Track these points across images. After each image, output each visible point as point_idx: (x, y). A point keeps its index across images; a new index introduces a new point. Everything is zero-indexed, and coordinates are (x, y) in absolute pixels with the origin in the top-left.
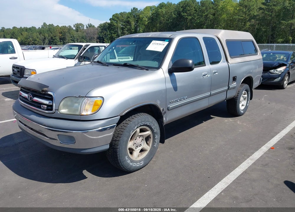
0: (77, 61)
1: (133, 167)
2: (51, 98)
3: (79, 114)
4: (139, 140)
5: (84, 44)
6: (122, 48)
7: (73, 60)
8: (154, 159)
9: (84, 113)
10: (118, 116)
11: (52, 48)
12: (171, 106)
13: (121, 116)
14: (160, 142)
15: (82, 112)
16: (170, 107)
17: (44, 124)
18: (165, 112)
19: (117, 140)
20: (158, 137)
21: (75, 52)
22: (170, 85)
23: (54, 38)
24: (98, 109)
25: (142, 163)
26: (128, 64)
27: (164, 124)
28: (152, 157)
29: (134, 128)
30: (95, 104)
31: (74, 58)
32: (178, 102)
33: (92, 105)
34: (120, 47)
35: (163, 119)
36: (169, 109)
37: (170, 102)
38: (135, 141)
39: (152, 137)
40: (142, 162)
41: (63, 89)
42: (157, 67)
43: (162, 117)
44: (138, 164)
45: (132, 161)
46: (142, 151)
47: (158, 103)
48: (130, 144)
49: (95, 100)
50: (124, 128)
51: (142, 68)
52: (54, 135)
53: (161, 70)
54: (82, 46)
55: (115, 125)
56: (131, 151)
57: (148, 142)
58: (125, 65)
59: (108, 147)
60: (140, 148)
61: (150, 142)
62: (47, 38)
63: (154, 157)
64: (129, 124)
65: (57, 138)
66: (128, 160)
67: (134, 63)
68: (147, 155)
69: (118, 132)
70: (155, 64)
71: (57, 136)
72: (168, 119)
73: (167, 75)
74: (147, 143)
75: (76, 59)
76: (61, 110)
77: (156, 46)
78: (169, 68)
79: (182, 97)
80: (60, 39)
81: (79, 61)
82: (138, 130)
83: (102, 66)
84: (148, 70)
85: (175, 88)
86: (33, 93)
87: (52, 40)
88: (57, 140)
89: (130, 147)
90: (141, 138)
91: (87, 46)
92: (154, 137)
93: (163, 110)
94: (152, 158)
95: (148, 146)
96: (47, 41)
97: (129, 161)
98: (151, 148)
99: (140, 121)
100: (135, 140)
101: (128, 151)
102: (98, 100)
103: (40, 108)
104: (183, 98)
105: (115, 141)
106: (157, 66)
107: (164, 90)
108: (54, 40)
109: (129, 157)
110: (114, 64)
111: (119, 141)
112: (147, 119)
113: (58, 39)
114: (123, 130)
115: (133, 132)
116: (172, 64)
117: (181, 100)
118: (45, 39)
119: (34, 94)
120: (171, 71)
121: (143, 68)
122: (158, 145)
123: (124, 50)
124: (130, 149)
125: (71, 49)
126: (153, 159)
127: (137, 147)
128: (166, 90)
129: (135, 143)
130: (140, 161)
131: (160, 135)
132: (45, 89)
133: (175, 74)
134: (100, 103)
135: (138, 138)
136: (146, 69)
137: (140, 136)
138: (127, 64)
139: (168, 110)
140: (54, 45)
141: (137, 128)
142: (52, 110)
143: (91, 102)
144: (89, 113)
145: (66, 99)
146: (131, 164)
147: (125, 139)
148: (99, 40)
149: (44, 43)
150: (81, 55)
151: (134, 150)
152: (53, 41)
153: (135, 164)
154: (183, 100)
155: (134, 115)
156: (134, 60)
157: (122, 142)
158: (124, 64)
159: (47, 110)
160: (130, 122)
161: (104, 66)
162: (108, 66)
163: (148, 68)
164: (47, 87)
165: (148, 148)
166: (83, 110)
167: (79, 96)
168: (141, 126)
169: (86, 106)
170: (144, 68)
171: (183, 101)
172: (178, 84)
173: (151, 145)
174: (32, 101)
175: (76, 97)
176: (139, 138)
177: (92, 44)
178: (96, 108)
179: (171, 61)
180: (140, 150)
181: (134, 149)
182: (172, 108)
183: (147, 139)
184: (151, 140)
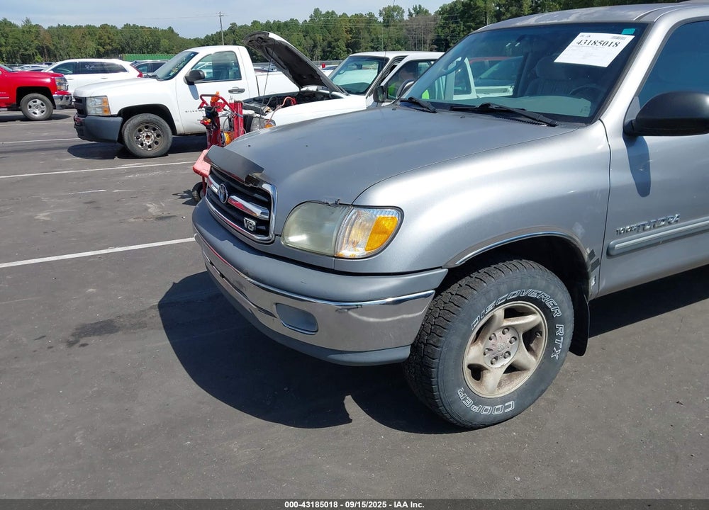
0: (371, 99)
1: (482, 417)
2: (265, 201)
3: (331, 253)
4: (501, 341)
5: (391, 55)
6: (492, 64)
7: (362, 98)
8: (551, 397)
9: (346, 252)
10: (441, 267)
11: (326, 66)
12: (619, 244)
13: (450, 270)
14: (570, 351)
15: (341, 249)
16: (617, 246)
17: (246, 269)
18: (598, 263)
19: (432, 342)
20: (565, 332)
21: (368, 75)
22: (624, 177)
23: (333, 44)
24: (385, 245)
25: (511, 406)
26: (494, 107)
27: (590, 300)
28: (543, 388)
29: (486, 308)
30: (377, 229)
31: (364, 93)
32: (644, 230)
33: (368, 229)
34: (487, 62)
35: (587, 284)
36: (612, 253)
37: (619, 232)
38: (490, 344)
39: (545, 329)
40: (511, 403)
41: (298, 178)
42: (587, 116)
43: (586, 278)
44: (498, 410)
45: (479, 401)
46: (512, 369)
47: (577, 234)
48: (473, 354)
49: (378, 216)
50: (453, 308)
51: (535, 119)
52: (268, 300)
53: (598, 126)
54: (387, 60)
55: (430, 295)
56: (477, 371)
57: (532, 345)
58: (485, 109)
59: (405, 353)
60: (506, 362)
61: (538, 346)
62: (318, 45)
63: (551, 389)
64: (469, 297)
65: (274, 310)
66: (465, 399)
67: (514, 105)
68: (526, 384)
69: (435, 318)
70: (581, 106)
71: (275, 306)
72: (603, 284)
73: (619, 143)
74: (529, 349)
75: (370, 95)
76: (288, 236)
77: (590, 49)
78: (628, 120)
79: (660, 217)
80: (348, 46)
81: (376, 100)
82: (500, 312)
83: (420, 112)
84: (554, 126)
85: (644, 188)
86: (231, 183)
87: (329, 49)
88: (274, 316)
89: (472, 362)
90: (509, 335)
91: (399, 59)
92: (552, 331)
93: (592, 255)
94: (543, 391)
95: (532, 358)
96: (318, 52)
97: (468, 402)
98: (542, 363)
99: (503, 288)
100: (490, 339)
101: (467, 373)
102: (386, 216)
103: (241, 224)
104: (663, 221)
105: (425, 345)
106: (586, 114)
107: (602, 191)
108: (334, 48)
109: (468, 391)
110: (452, 107)
111: (437, 347)
112: (529, 281)
113: (342, 47)
114: (448, 316)
115: (481, 319)
116: (638, 110)
117: (658, 227)
118: (315, 46)
119: (231, 187)
120: (632, 132)
121: (539, 119)
122: (564, 355)
123: (494, 68)
124: (470, 366)
125: (360, 67)
126: (549, 395)
127: (496, 358)
128: (609, 193)
129: (489, 350)
130: (504, 400)
131: (572, 326)
132: (257, 175)
133: (649, 139)
134: (389, 225)
135: (499, 334)
136: (550, 121)
137: (508, 328)
138: (489, 105)
139: (608, 254)
140: (333, 59)
141: (496, 307)
142: (266, 233)
143: (367, 221)
144: (359, 252)
145: (303, 207)
146: (475, 409)
147: (455, 340)
148: (436, 47)
149: (313, 55)
150: (383, 84)
151: (486, 369)
152: (331, 52)
153: (489, 408)
154: (664, 225)
155: (486, 269)
156: (515, 95)
157: (445, 349)
158: (482, 106)
159: (257, 232)
160: (470, 290)
161: (423, 111)
162: (435, 112)
163: (553, 120)
164: (260, 169)
165: (531, 362)
166: (342, 243)
167: (336, 204)
168: (507, 301)
169: (353, 232)
170: (541, 117)
171: (663, 228)
172: (655, 176)
173: (541, 353)
174: (227, 203)
175: (327, 203)
176: (504, 333)
177: (412, 56)
178: (379, 240)
179: (637, 99)
180: (505, 368)
181: (486, 364)
182: (621, 251)
183: (530, 336)
184: (543, 340)
